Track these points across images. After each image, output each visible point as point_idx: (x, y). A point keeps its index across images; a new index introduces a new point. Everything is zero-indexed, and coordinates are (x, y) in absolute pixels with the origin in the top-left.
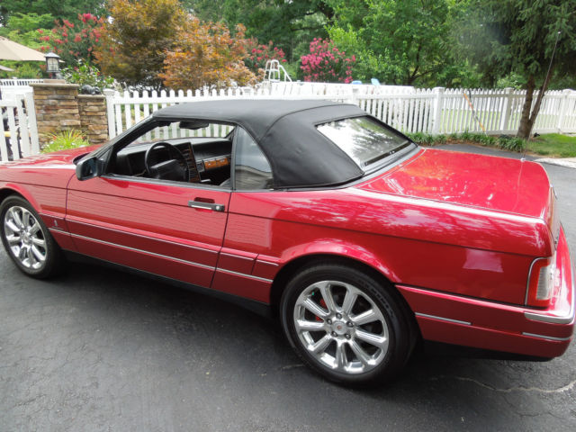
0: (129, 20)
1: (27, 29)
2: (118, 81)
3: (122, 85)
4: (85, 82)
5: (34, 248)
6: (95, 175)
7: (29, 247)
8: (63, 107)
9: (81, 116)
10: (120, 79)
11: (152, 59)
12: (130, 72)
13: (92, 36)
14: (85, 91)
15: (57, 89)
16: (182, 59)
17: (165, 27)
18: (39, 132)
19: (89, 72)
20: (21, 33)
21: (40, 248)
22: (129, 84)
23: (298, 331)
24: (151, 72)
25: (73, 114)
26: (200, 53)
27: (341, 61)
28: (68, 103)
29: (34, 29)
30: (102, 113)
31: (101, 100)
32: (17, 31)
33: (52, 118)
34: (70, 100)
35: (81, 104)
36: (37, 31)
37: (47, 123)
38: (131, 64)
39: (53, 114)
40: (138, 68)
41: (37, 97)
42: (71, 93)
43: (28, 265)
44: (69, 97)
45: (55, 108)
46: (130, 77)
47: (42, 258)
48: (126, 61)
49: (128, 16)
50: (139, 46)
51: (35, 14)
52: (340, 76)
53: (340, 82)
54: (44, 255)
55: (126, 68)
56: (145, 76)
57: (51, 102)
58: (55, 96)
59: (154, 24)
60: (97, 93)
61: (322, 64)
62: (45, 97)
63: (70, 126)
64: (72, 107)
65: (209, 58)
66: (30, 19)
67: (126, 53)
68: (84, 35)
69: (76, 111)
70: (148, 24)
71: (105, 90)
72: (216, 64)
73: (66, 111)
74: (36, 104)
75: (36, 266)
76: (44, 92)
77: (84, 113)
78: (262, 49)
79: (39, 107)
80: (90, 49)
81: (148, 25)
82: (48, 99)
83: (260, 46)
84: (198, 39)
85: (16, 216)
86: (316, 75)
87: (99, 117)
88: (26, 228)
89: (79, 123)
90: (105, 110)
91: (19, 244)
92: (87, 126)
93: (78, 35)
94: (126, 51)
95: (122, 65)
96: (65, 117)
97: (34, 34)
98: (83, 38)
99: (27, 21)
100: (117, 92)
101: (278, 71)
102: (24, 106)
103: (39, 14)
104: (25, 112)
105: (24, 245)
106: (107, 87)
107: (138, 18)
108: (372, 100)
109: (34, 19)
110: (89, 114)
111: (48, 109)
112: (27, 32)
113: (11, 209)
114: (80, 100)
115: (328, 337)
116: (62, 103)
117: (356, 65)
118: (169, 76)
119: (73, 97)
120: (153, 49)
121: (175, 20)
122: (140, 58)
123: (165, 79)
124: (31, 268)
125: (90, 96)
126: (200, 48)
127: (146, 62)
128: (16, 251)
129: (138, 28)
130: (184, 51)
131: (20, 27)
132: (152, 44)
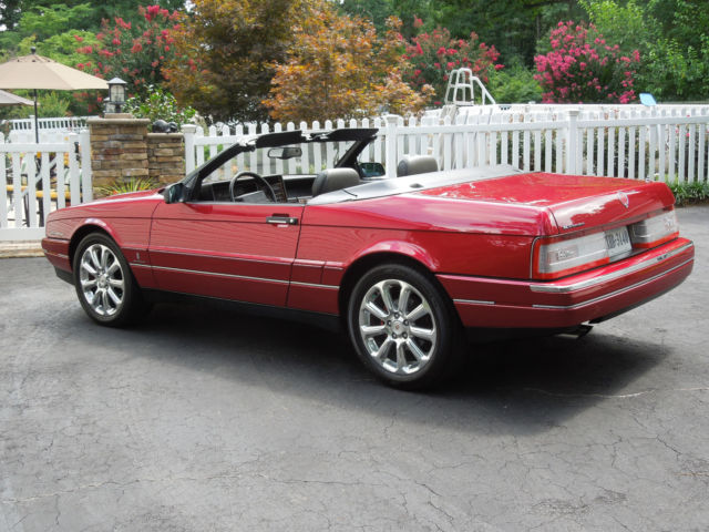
0: (220, 16)
1: (49, 31)
2: (201, 114)
3: (207, 120)
4: (156, 116)
5: (110, 291)
6: (181, 200)
7: (104, 291)
8: (128, 150)
9: (150, 162)
10: (204, 111)
11: (255, 77)
12: (219, 99)
13: (159, 41)
14: (157, 128)
15: (121, 125)
16: (299, 76)
17: (278, 22)
18: (94, 186)
19: (162, 101)
20: (39, 39)
21: (117, 290)
22: (217, 119)
23: (363, 336)
24: (254, 97)
25: (140, 161)
26: (327, 65)
27: (612, 62)
28: (134, 145)
29: (60, 31)
30: (178, 159)
31: (179, 139)
32: (34, 38)
33: (112, 166)
34: (137, 141)
35: (152, 147)
36: (64, 34)
37: (106, 173)
38: (221, 86)
39: (114, 160)
40: (232, 91)
41: (95, 138)
42: (139, 131)
43: (101, 312)
44: (136, 137)
45: (117, 152)
46: (219, 107)
47: (118, 301)
48: (214, 82)
49: (220, 9)
50: (236, 56)
51: (62, 6)
52: (610, 91)
53: (611, 102)
54: (120, 297)
55: (213, 93)
56: (245, 104)
57: (113, 143)
58: (119, 136)
59: (260, 19)
60: (173, 130)
61: (574, 69)
62: (106, 138)
63: (136, 177)
64: (138, 151)
65: (341, 72)
66: (54, 15)
67: (215, 68)
68: (147, 41)
69: (144, 156)
70: (252, 20)
71: (183, 126)
72: (354, 80)
73: (130, 157)
74: (93, 147)
75: (111, 312)
76: (105, 131)
77: (154, 159)
78: (457, 47)
79: (97, 151)
80: (155, 63)
81: (251, 22)
82: (110, 140)
83: (454, 42)
84: (323, 44)
85: (94, 256)
86: (563, 91)
87: (174, 164)
88: (103, 270)
89: (147, 172)
90: (183, 154)
91: (93, 288)
92: (157, 177)
93: (139, 41)
94: (215, 64)
95: (208, 88)
96: (129, 165)
97: (58, 40)
98: (145, 45)
99: (49, 18)
100: (200, 129)
101: (471, 86)
102: (77, 151)
103: (70, 6)
104: (78, 159)
105: (99, 290)
106: (185, 123)
107: (234, 12)
108: (606, 130)
109: (60, 15)
110: (160, 160)
111: (107, 154)
112: (48, 37)
113: (90, 249)
114: (149, 140)
115: (389, 339)
116: (127, 145)
117: (643, 68)
118: (280, 103)
119: (141, 137)
120: (259, 60)
121: (296, 9)
122: (237, 75)
123: (272, 108)
124: (106, 315)
125: (164, 134)
126: (326, 57)
127: (245, 82)
128: (90, 298)
129: (235, 27)
130: (303, 63)
131: (37, 29)
132: (256, 52)
